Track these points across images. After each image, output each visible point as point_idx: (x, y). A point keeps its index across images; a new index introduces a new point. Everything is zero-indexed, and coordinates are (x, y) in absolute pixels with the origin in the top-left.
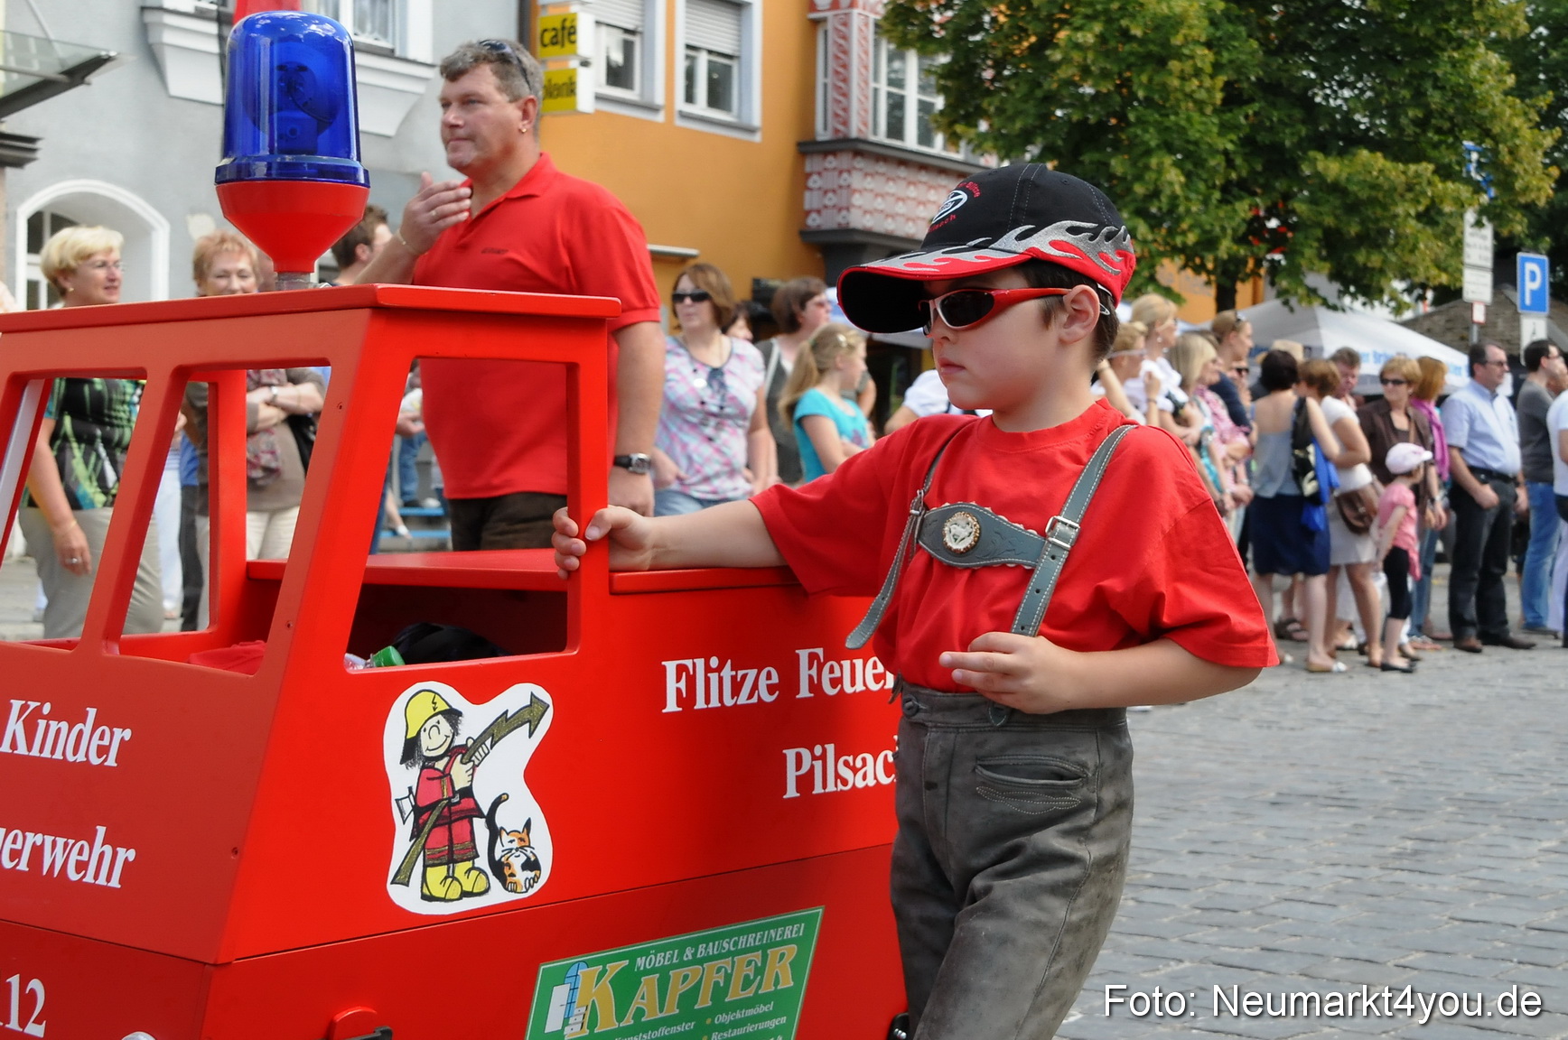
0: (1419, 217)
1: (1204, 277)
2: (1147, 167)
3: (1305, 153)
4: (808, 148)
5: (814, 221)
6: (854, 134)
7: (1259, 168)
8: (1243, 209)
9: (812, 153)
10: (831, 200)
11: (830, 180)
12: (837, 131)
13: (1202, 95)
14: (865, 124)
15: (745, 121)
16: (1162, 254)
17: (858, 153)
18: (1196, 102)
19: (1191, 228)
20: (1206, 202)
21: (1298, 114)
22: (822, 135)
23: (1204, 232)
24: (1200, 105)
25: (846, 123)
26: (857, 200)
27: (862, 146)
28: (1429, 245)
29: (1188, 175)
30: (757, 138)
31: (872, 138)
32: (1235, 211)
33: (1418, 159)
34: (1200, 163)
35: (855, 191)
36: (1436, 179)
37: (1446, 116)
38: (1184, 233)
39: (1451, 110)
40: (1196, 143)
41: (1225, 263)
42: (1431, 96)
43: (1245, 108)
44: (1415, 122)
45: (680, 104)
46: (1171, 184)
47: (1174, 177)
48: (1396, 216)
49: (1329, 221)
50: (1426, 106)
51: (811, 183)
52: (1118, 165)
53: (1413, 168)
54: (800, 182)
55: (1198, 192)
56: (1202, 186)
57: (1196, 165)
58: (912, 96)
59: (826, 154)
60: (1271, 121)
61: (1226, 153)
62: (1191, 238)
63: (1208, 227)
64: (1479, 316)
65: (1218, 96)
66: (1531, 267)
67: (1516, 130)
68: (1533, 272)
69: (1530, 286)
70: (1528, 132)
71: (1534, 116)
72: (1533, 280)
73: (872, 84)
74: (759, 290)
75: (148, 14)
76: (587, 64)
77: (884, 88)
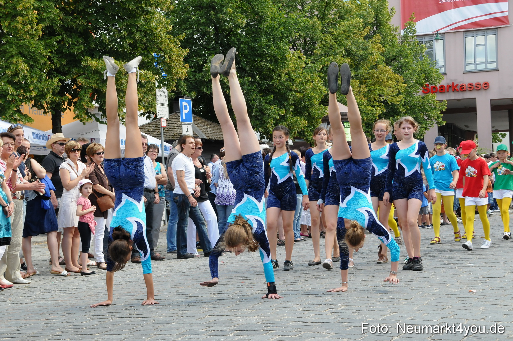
1: (43, 110)
2: (12, 63)
3: (84, 57)
7: (65, 63)
8: (56, 80)
13: (33, 32)
16: (22, 101)
18: (30, 35)
19: (34, 89)
20: (40, 77)
21: (80, 40)
23: (39, 91)
29: (31, 67)
32: (52, 82)
34: (36, 61)
37: (143, 43)
38: (31, 91)
39: (144, 40)
40: (34, 52)
41: (51, 104)
42: (136, 34)
43: (55, 38)
44: (130, 45)
46: (23, 70)
47: (24, 67)
48: (123, 84)
49: (94, 86)
50: (134, 38)
55: (35, 73)
56: (38, 71)
57: (35, 62)
60: (69, 44)
62: (34, 94)
63: (41, 89)
64: (164, 124)
65: (41, 33)
66: (184, 104)
67: (171, 49)
68: (185, 106)
69: (185, 111)
70: (176, 50)
71: (178, 42)
72: (186, 109)
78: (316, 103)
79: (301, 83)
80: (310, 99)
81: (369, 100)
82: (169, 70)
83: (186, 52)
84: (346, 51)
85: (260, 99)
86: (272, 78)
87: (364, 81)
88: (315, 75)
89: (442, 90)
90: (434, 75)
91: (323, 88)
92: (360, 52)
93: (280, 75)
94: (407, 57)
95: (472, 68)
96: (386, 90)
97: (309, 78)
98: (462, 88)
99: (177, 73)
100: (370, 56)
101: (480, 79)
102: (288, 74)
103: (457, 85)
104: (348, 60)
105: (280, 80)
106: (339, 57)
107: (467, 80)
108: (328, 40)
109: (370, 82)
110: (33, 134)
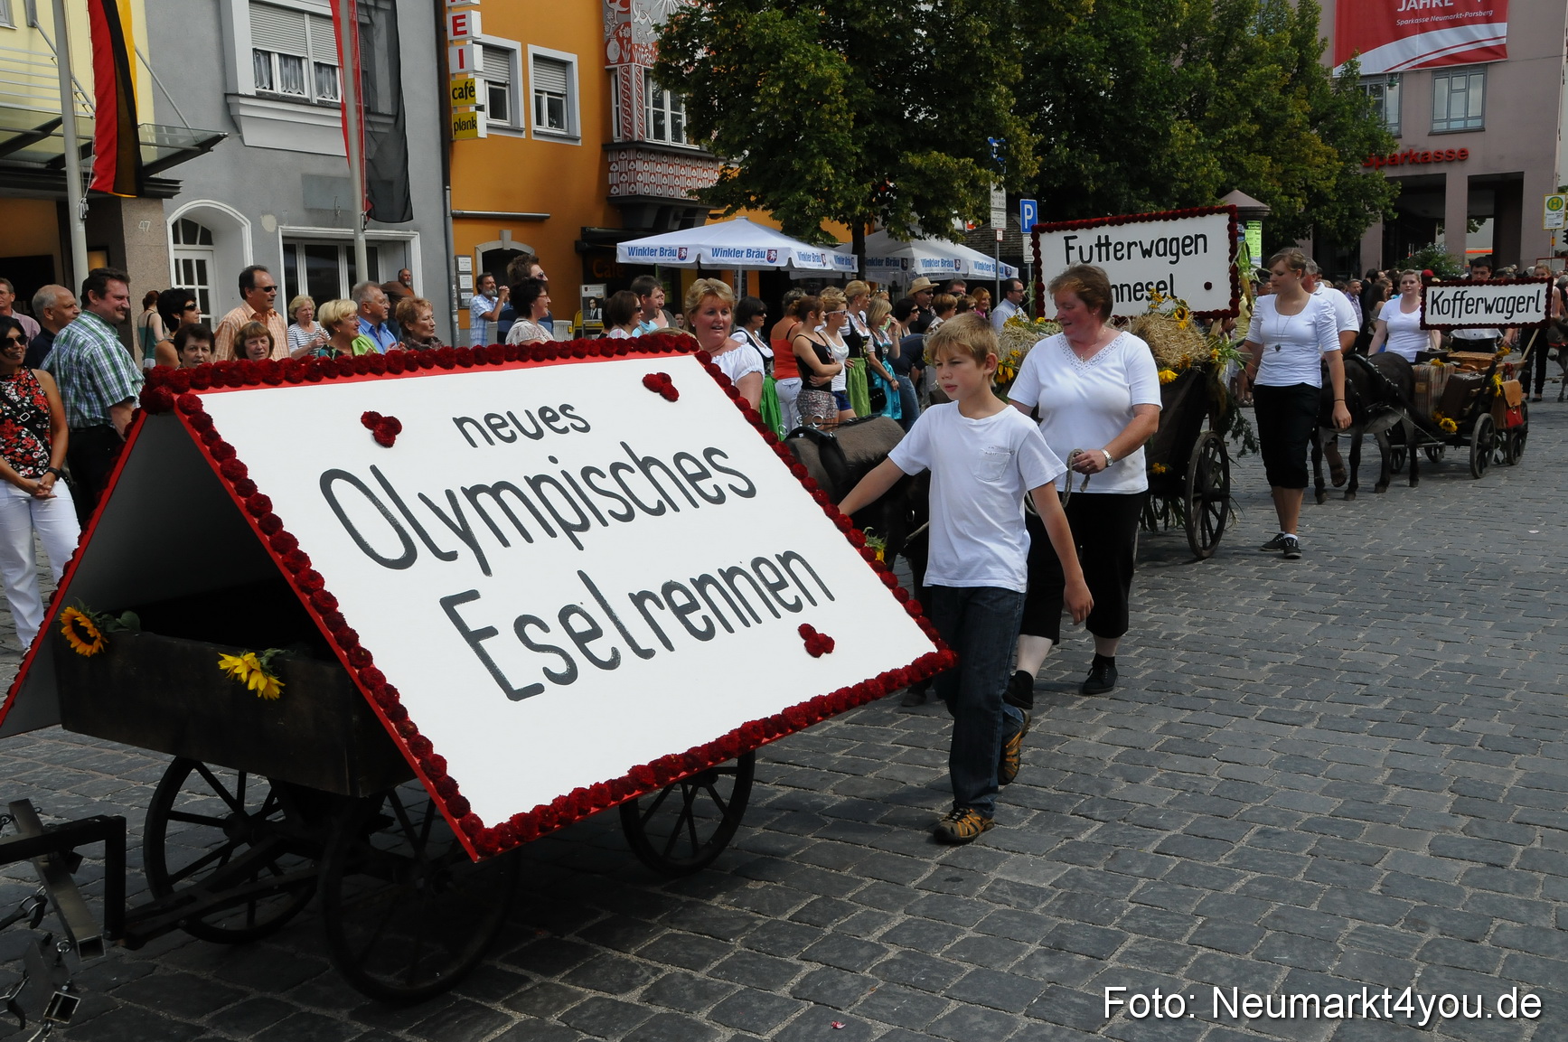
0: (965, 187)
1: (846, 225)
2: (813, 165)
3: (902, 151)
4: (609, 147)
5: (614, 191)
6: (636, 139)
7: (875, 160)
8: (868, 187)
9: (612, 150)
10: (624, 178)
11: (623, 166)
12: (626, 136)
13: (842, 123)
14: (642, 132)
15: (572, 134)
16: (823, 215)
17: (641, 150)
18: (839, 127)
19: (839, 199)
20: (846, 182)
21: (895, 126)
22: (617, 139)
23: (847, 201)
24: (841, 129)
25: (631, 132)
26: (640, 178)
27: (641, 146)
28: (972, 202)
29: (835, 167)
30: (580, 143)
31: (646, 140)
33: (964, 156)
34: (842, 161)
35: (638, 173)
36: (975, 166)
37: (979, 127)
38: (835, 202)
40: (840, 149)
41: (858, 217)
42: (971, 116)
43: (867, 128)
44: (963, 132)
45: (535, 127)
46: (827, 175)
47: (828, 169)
48: (953, 188)
49: (916, 192)
50: (968, 123)
51: (612, 169)
52: (796, 164)
53: (962, 161)
54: (605, 168)
55: (841, 177)
56: (844, 174)
57: (839, 161)
58: (668, 111)
59: (620, 151)
60: (882, 133)
61: (857, 154)
62: (840, 205)
63: (849, 198)
64: (1000, 237)
65: (852, 123)
66: (1027, 206)
67: (1018, 135)
68: (1028, 210)
69: (1028, 218)
70: (1025, 136)
71: (1027, 126)
72: (1029, 214)
73: (645, 107)
74: (586, 234)
75: (230, 97)
76: (480, 108)
77: (651, 108)
78: (1210, 196)
79: (1189, 169)
80: (1201, 190)
81: (1284, 186)
82: (1013, 164)
83: (1038, 138)
84: (1253, 112)
85: (1129, 194)
86: (1147, 162)
87: (1278, 157)
88: (1210, 155)
89: (1394, 162)
90: (1385, 141)
91: (1221, 173)
92: (1273, 114)
93: (1159, 158)
94: (1343, 116)
95: (1443, 126)
96: (1311, 171)
97: (1202, 160)
98: (1425, 159)
99: (1025, 169)
100: (1289, 120)
101: (1455, 144)
102: (1173, 155)
103: (1417, 154)
104: (1256, 127)
105: (1159, 164)
106: (1243, 123)
107: (1434, 145)
108: (1227, 98)
109: (1287, 157)
110: (836, 257)
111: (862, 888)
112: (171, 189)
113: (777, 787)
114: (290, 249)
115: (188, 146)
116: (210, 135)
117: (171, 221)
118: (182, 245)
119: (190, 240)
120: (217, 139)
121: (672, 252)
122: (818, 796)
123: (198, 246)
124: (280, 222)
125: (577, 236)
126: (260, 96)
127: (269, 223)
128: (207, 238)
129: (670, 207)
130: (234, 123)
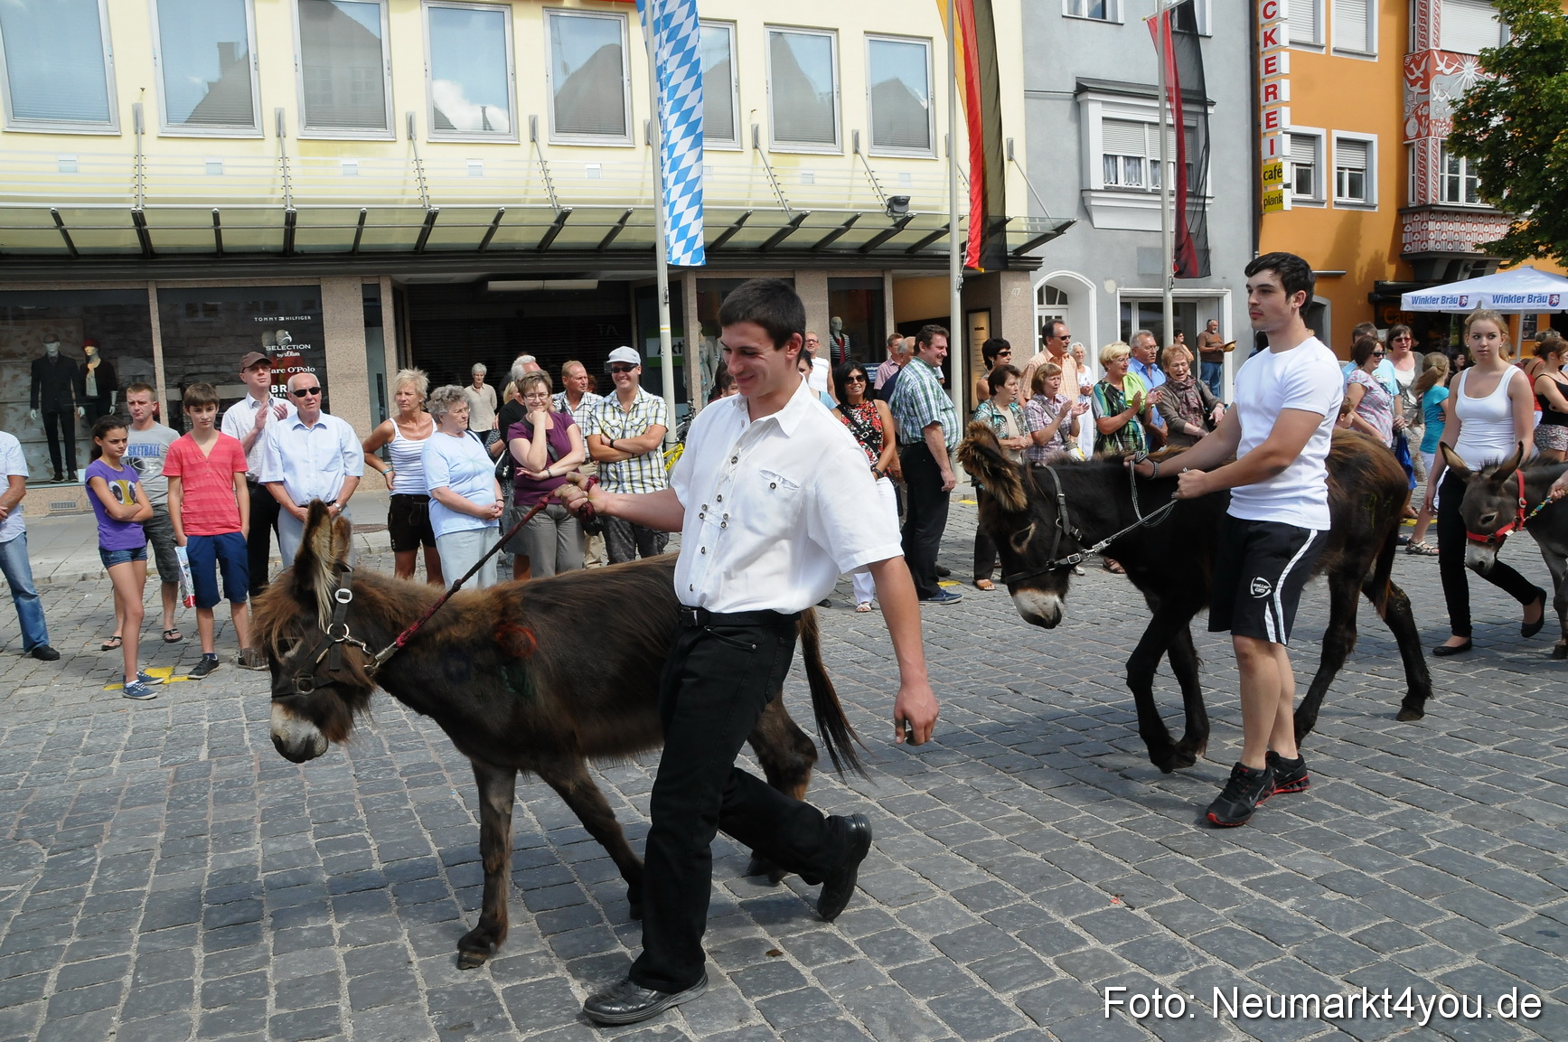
4: (1404, 211)
5: (1407, 249)
6: (1430, 202)
9: (1406, 214)
10: (1417, 237)
11: (1417, 227)
12: (1420, 201)
14: (1436, 196)
15: (1369, 203)
17: (1434, 212)
22: (1412, 204)
25: (1424, 197)
26: (1432, 236)
27: (1434, 208)
30: (1376, 210)
31: (1441, 203)
35: (1430, 231)
45: (1336, 198)
51: (1406, 229)
54: (1399, 229)
58: (1463, 176)
59: (1414, 214)
73: (1440, 174)
74: (1379, 287)
75: (1084, 191)
76: (1288, 186)
77: (1446, 175)
111: (1440, 921)
112: (1036, 263)
113: (1396, 802)
114: (1126, 306)
115: (1047, 231)
116: (1064, 221)
117: (1036, 288)
118: (1045, 306)
119: (1051, 301)
120: (1069, 224)
121: (1453, 300)
122: (1433, 818)
123: (1057, 306)
124: (1119, 285)
125: (1372, 289)
126: (1107, 190)
127: (1110, 286)
128: (1064, 300)
129: (1461, 261)
130: (1086, 211)
